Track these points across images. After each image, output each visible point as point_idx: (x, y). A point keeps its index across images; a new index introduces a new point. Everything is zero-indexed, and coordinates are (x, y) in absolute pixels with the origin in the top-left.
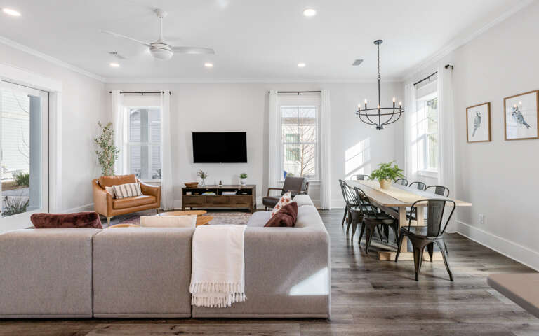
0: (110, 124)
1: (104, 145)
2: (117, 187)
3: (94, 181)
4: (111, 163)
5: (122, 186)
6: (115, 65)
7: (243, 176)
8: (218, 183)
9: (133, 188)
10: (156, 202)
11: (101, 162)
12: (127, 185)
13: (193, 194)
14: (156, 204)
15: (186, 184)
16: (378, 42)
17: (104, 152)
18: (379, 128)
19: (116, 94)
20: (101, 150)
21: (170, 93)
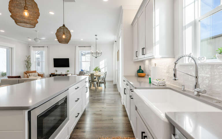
0: (29, 56)
1: (27, 62)
2: (30, 74)
3: (24, 72)
4: (30, 67)
5: (32, 74)
6: (30, 40)
7: (68, 71)
9: (35, 74)
11: (27, 67)
12: (33, 73)
13: (53, 76)
15: (51, 73)
16: (96, 35)
17: (28, 64)
18: (96, 58)
19: (31, 47)
20: (27, 64)
21: (47, 47)
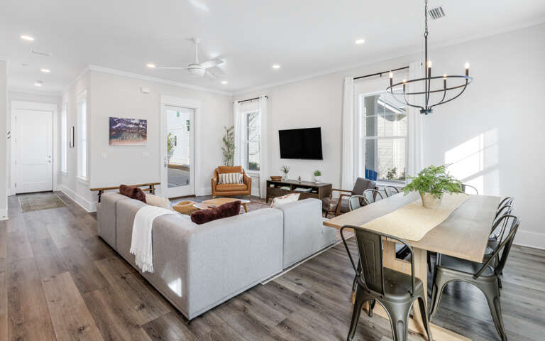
7: (318, 174)
8: (297, 179)
10: (247, 189)
13: (275, 187)
14: (247, 192)
15: (271, 178)
18: (425, 111)
19: (236, 103)
21: (266, 97)
